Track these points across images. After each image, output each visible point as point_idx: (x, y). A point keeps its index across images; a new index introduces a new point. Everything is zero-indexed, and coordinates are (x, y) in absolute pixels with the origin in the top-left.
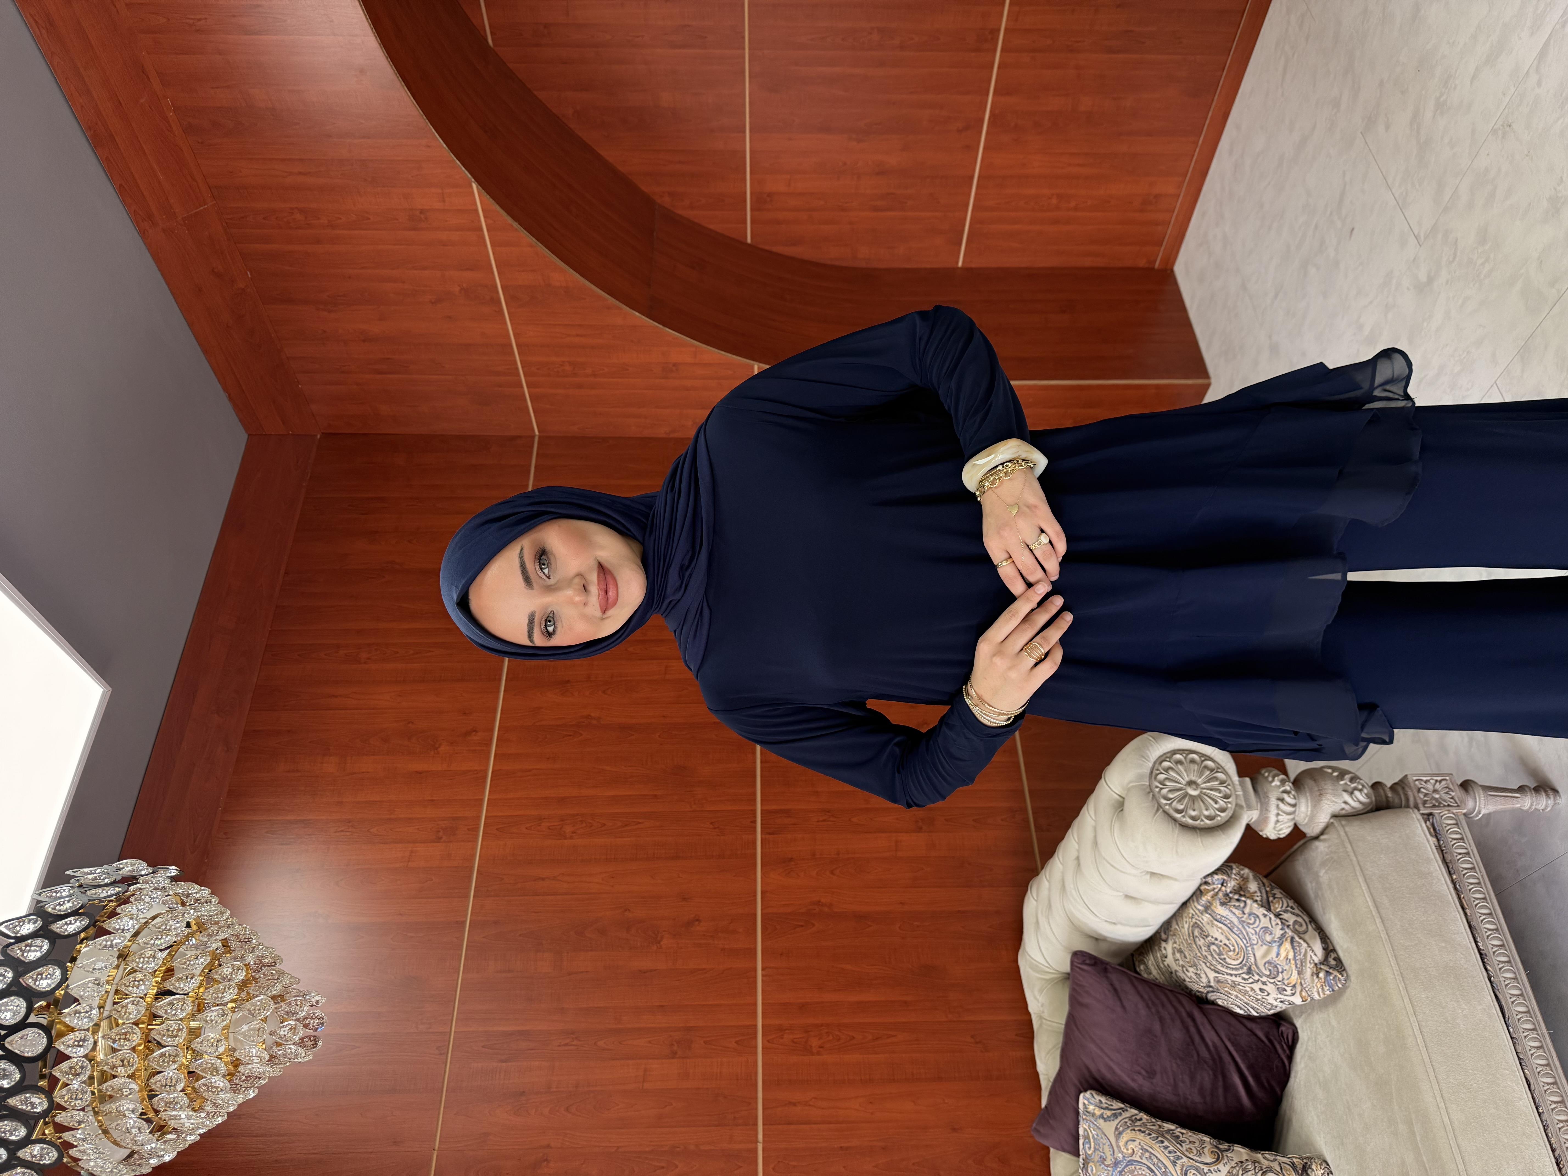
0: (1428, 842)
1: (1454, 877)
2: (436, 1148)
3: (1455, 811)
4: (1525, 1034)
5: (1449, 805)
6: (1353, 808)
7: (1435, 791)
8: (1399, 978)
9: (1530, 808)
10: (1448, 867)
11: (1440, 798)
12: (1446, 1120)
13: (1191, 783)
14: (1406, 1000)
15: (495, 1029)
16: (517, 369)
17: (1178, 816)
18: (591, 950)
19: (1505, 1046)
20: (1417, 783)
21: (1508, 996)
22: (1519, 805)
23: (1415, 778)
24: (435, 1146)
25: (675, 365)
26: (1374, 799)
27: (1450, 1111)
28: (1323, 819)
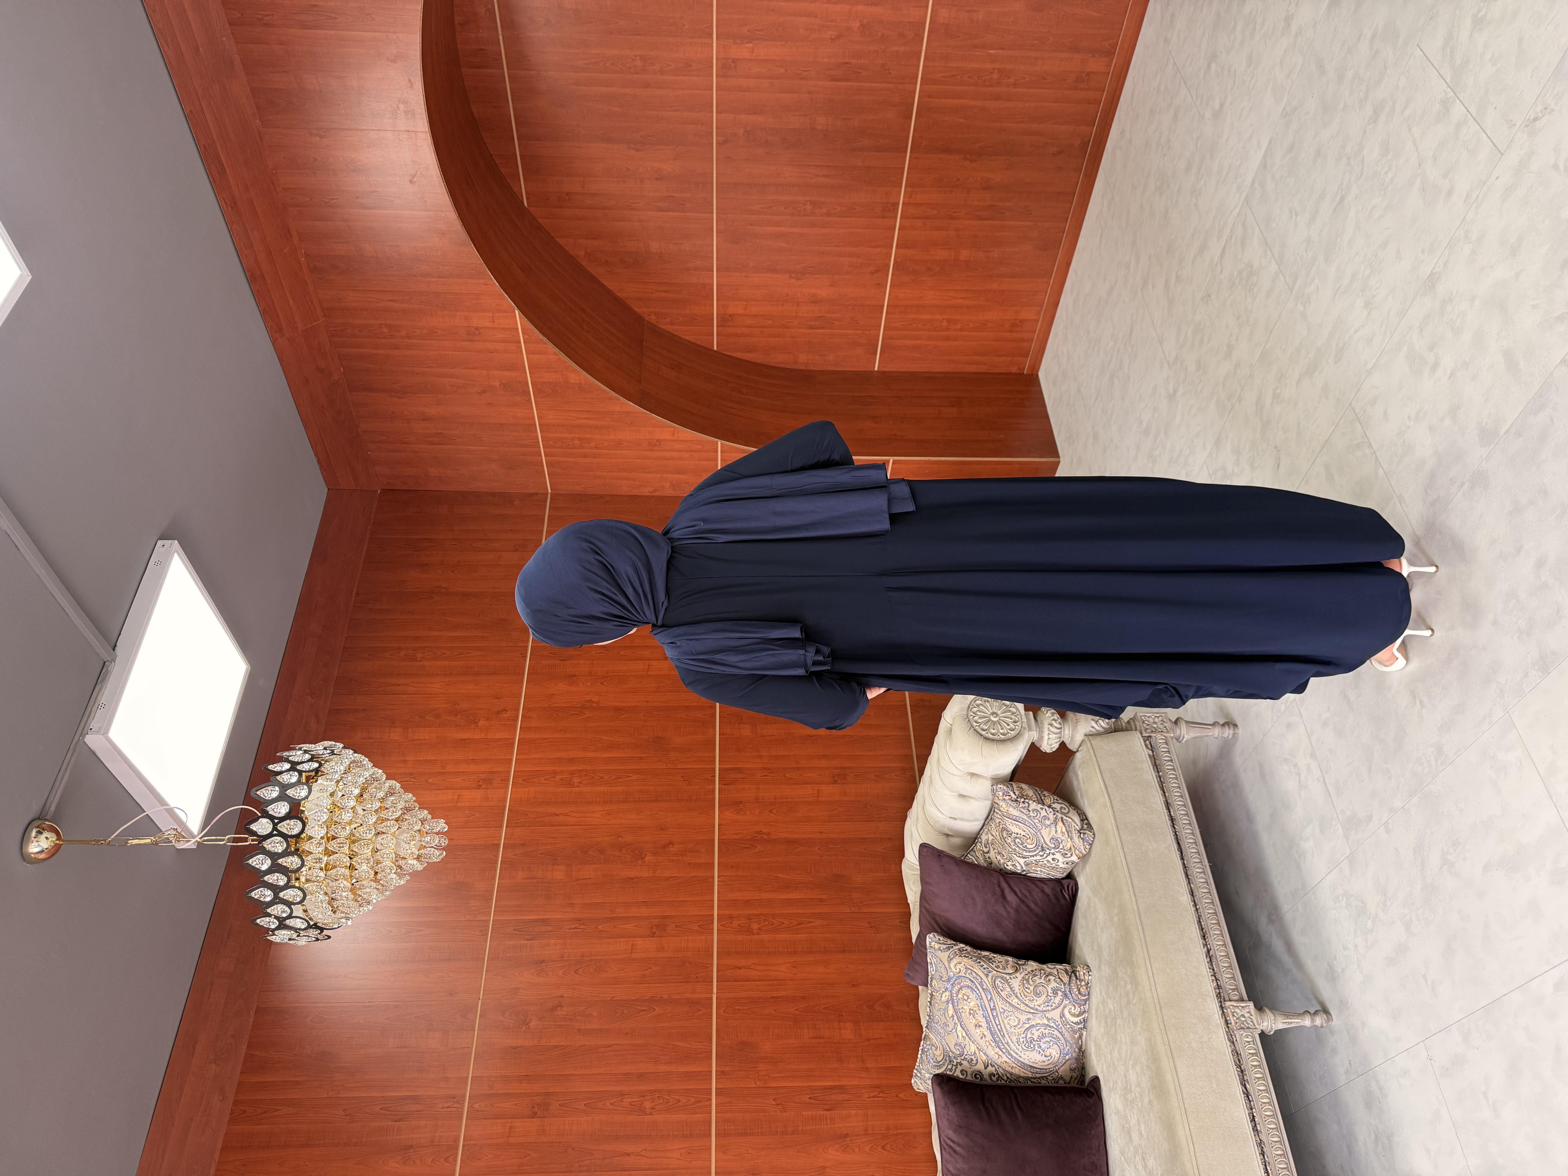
0: (1144, 750)
1: (1161, 774)
2: (481, 998)
3: (1166, 735)
4: (1195, 864)
5: (1162, 731)
6: (1097, 730)
7: (1155, 723)
8: (1115, 828)
9: (1218, 735)
10: (1157, 768)
11: (1157, 727)
12: (1135, 907)
13: (993, 714)
14: (1118, 840)
15: (523, 918)
16: (539, 442)
17: (983, 733)
18: (594, 864)
19: (1177, 867)
20: (1143, 717)
21: (1187, 843)
22: (1211, 734)
23: (1141, 715)
24: (480, 997)
25: (658, 441)
26: (1113, 726)
27: (1138, 902)
28: (1079, 737)
